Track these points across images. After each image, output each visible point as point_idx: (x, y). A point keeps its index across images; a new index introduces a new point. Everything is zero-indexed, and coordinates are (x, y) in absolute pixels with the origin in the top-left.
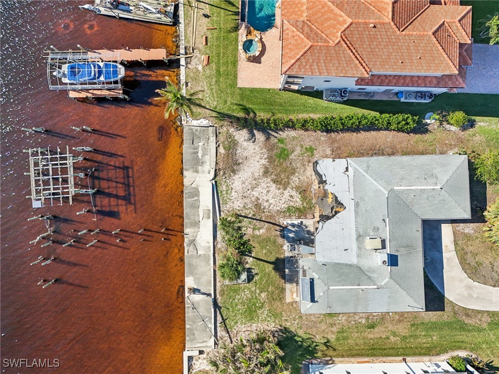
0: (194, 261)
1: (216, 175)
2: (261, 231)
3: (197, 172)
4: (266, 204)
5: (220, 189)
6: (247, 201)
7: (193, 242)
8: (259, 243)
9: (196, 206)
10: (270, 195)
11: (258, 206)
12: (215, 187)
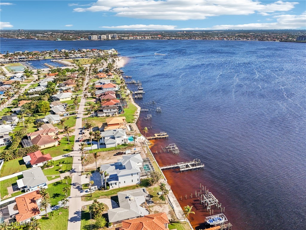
0: (172, 195)
1: (174, 210)
2: (158, 202)
3: (179, 210)
4: (159, 207)
5: (172, 208)
6: (163, 207)
7: (174, 198)
8: (158, 199)
9: (176, 204)
10: (158, 208)
11: (161, 206)
12: (173, 208)
